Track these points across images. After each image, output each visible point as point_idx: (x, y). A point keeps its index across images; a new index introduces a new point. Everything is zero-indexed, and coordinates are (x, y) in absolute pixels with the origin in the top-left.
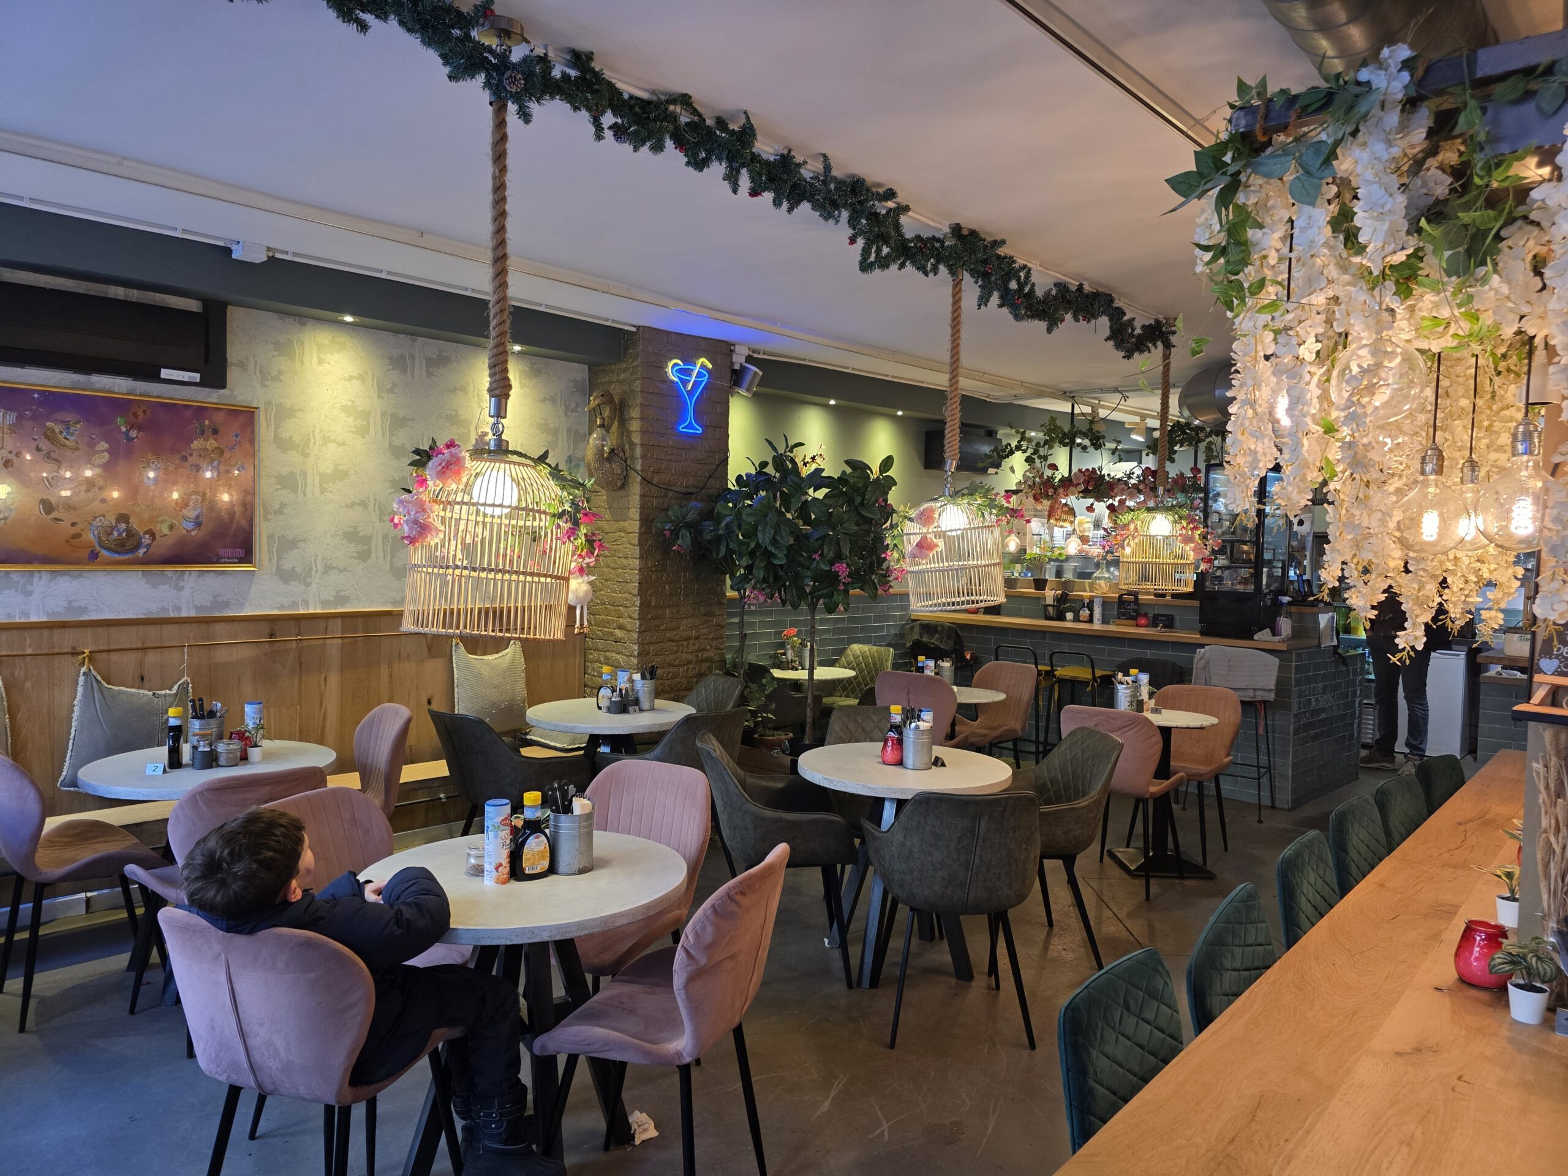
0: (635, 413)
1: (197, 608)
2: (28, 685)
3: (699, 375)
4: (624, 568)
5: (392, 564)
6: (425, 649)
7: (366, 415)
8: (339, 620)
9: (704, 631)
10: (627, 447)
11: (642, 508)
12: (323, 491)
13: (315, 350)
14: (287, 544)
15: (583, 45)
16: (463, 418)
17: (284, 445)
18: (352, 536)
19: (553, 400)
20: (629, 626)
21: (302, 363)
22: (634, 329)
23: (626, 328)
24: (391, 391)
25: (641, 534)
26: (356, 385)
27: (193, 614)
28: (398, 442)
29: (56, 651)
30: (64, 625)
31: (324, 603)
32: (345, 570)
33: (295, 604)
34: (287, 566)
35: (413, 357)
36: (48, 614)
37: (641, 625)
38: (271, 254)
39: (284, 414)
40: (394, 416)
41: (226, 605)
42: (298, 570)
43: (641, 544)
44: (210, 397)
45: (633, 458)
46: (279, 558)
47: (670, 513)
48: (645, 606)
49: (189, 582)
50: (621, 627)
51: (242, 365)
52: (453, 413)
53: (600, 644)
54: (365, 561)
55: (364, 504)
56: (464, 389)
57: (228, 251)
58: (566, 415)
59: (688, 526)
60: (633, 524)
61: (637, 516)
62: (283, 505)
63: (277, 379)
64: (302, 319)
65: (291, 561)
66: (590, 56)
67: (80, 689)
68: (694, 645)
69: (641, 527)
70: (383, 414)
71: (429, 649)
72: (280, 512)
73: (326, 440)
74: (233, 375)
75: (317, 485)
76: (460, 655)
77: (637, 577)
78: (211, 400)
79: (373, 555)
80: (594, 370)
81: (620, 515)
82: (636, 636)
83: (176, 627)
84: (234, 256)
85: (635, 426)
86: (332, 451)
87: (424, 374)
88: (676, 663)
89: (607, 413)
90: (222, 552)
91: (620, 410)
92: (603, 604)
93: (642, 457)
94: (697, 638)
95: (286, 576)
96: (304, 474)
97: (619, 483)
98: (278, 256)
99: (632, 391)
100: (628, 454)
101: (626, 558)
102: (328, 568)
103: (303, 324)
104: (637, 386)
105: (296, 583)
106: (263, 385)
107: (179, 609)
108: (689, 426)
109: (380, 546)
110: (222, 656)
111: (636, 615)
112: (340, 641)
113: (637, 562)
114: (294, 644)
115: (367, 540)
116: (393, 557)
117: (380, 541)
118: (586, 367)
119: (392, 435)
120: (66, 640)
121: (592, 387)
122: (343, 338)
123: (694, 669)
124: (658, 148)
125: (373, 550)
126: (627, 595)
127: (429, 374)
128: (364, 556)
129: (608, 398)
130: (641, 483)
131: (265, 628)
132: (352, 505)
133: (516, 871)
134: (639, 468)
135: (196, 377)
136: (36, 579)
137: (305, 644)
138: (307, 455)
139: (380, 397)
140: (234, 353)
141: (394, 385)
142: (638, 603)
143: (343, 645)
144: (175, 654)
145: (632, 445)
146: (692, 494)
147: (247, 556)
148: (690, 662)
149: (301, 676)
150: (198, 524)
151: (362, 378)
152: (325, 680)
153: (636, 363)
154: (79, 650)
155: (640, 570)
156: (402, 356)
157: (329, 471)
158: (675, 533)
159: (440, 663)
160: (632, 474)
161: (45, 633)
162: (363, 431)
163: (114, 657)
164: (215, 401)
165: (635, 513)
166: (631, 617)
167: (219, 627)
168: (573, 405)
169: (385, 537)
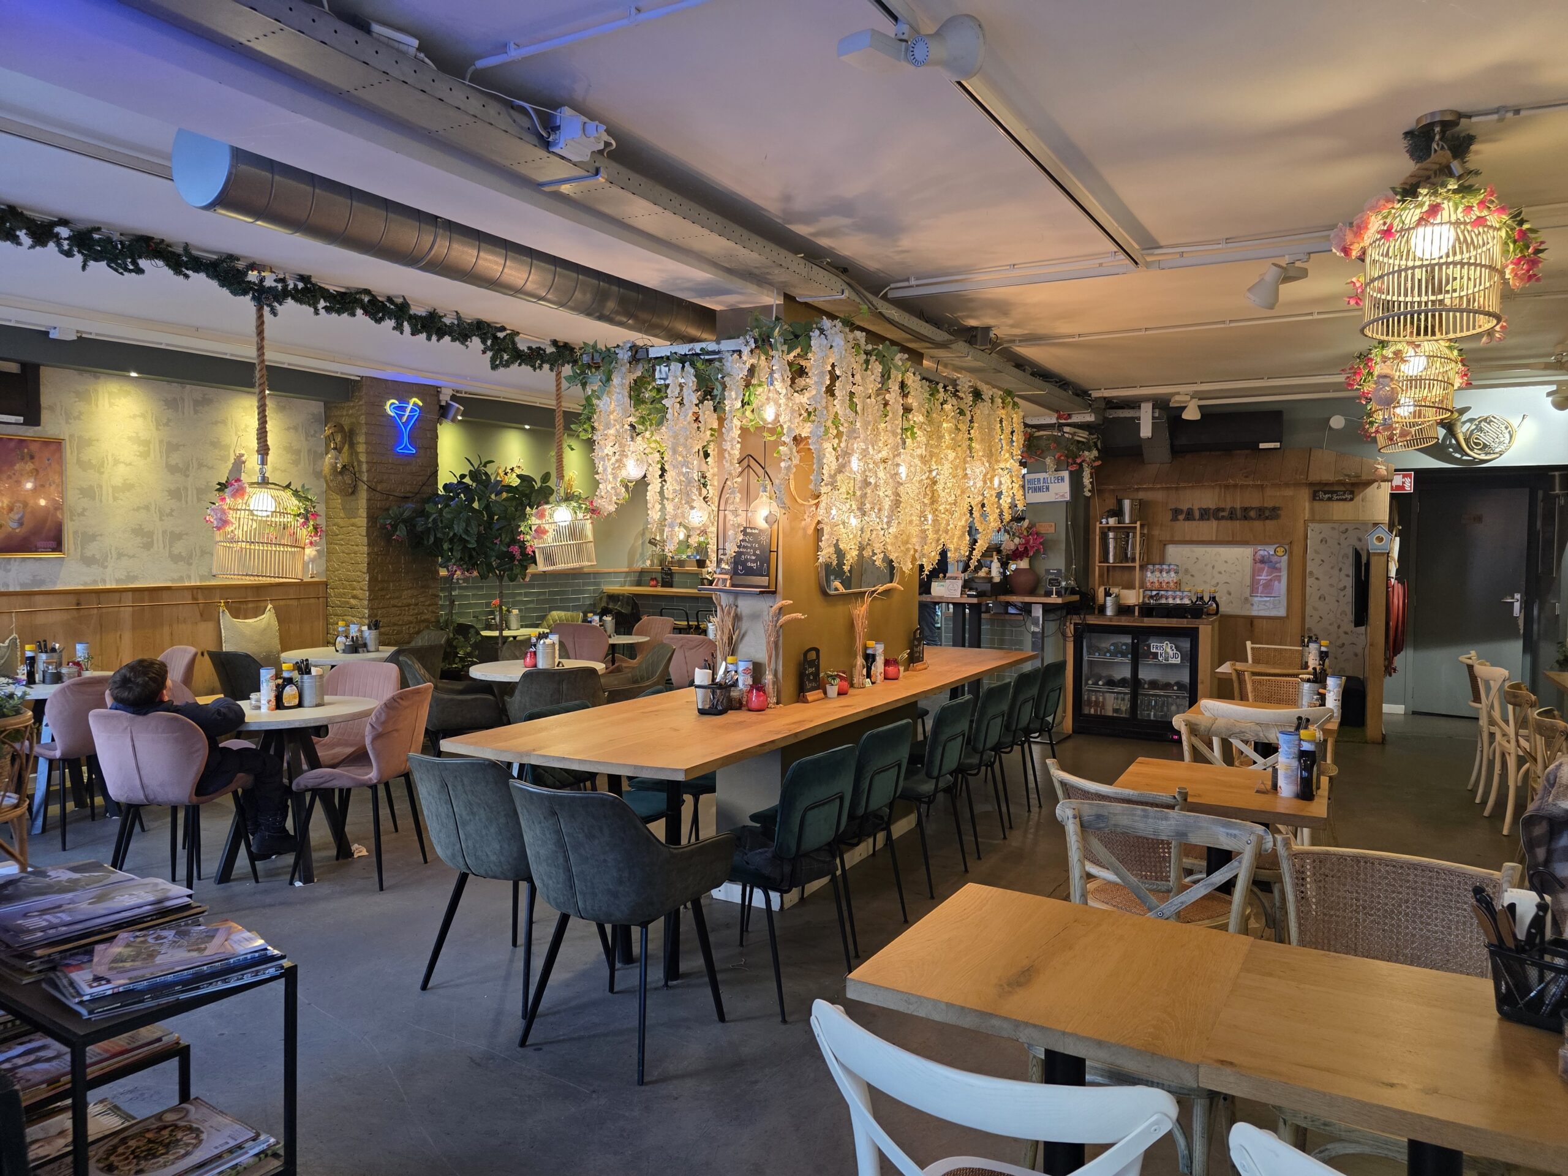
0: (361, 439)
1: (21, 585)
3: (412, 410)
4: (355, 553)
5: (170, 552)
6: (198, 614)
7: (146, 443)
8: (130, 593)
9: (421, 599)
10: (356, 464)
11: (368, 508)
12: (115, 499)
13: (106, 395)
14: (89, 538)
15: (306, 273)
16: (223, 443)
17: (84, 465)
18: (138, 531)
19: (295, 428)
20: (361, 596)
21: (97, 406)
22: (359, 379)
23: (352, 378)
24: (167, 424)
25: (368, 528)
26: (140, 421)
27: (18, 589)
28: (173, 462)
31: (118, 581)
32: (134, 556)
33: (95, 582)
34: (88, 554)
35: (183, 399)
37: (370, 595)
38: (79, 335)
39: (85, 443)
40: (169, 443)
41: (43, 582)
42: (97, 557)
43: (368, 535)
44: (30, 432)
45: (360, 472)
46: (83, 548)
47: (390, 512)
48: (373, 581)
49: (14, 567)
50: (354, 597)
51: (51, 408)
52: (216, 440)
53: (339, 610)
54: (149, 550)
55: (147, 508)
56: (224, 422)
57: (47, 333)
58: (306, 440)
59: (404, 521)
60: (362, 521)
61: (365, 515)
62: (84, 510)
63: (78, 418)
64: (96, 376)
65: (92, 549)
66: (309, 277)
68: (414, 609)
69: (368, 522)
70: (161, 442)
71: (201, 615)
72: (82, 514)
73: (116, 462)
74: (45, 416)
75: (111, 495)
76: (226, 620)
77: (366, 560)
78: (29, 434)
79: (155, 545)
80: (327, 407)
81: (351, 514)
82: (366, 602)
83: (6, 598)
84: (51, 336)
85: (361, 448)
86: (122, 469)
87: (192, 412)
88: (400, 623)
89: (339, 438)
90: (39, 544)
91: (350, 437)
92: (340, 580)
93: (367, 471)
94: (416, 605)
95: (88, 561)
96: (100, 487)
97: (350, 490)
98: (84, 336)
99: (359, 423)
100: (356, 469)
101: (357, 546)
102: (120, 555)
103: (99, 378)
104: (363, 419)
105: (96, 566)
106: (67, 422)
107: (8, 585)
108: (406, 448)
109: (161, 538)
110: (41, 619)
111: (366, 588)
112: (131, 608)
113: (366, 548)
114: (95, 611)
115: (150, 534)
116: (171, 547)
117: (160, 535)
118: (322, 404)
119: (167, 457)
121: (327, 419)
122: (128, 387)
123: (414, 628)
124: (353, 315)
125: (155, 542)
126: (359, 573)
127: (196, 412)
128: (148, 546)
129: (339, 428)
130: (367, 490)
131: (72, 599)
132: (138, 509)
133: (279, 704)
134: (365, 479)
135: (21, 419)
137: (104, 610)
138: (102, 473)
139: (157, 429)
140: (45, 400)
141: (169, 420)
142: (367, 579)
143: (133, 611)
144: (5, 618)
145: (360, 462)
146: (408, 498)
147: (58, 546)
148: (411, 623)
149: (101, 634)
150: (21, 524)
151: (143, 416)
152: (120, 637)
153: (361, 403)
155: (368, 554)
156: (175, 399)
157: (120, 485)
158: (395, 527)
159: (210, 626)
160: (360, 483)
162: (145, 455)
164: (32, 435)
165: (363, 513)
166: (362, 589)
167: (40, 598)
168: (313, 432)
169: (164, 532)
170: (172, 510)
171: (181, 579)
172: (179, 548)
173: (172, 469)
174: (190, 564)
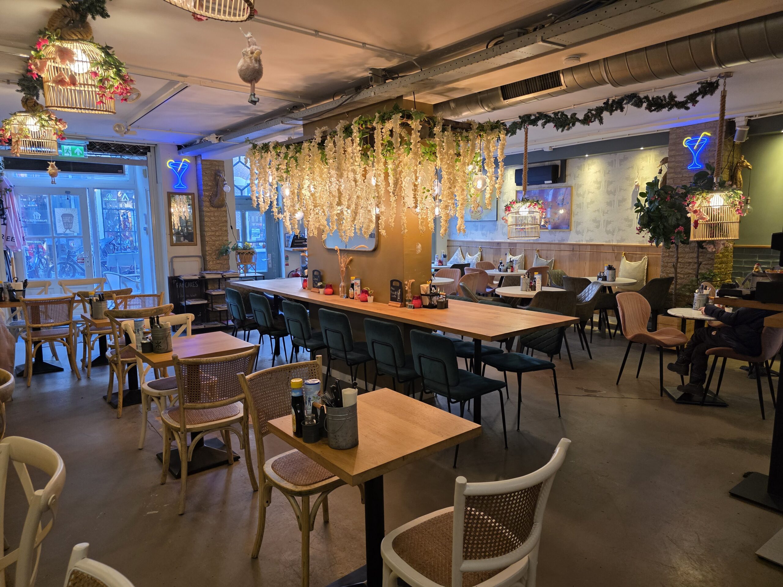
1: (558, 241)
3: (702, 141)
6: (614, 258)
7: (600, 182)
8: (590, 246)
12: (588, 208)
14: (578, 224)
17: (579, 195)
18: (595, 221)
24: (608, 173)
26: (598, 173)
28: (609, 190)
30: (535, 243)
31: (587, 241)
32: (593, 231)
33: (579, 241)
34: (578, 230)
35: (615, 160)
39: (579, 186)
40: (608, 181)
41: (564, 240)
42: (581, 231)
44: (559, 185)
46: (576, 228)
49: (557, 234)
51: (570, 175)
55: (598, 211)
56: (632, 167)
57: (542, 151)
62: (578, 212)
63: (578, 177)
65: (579, 228)
70: (605, 181)
71: (616, 258)
72: (577, 215)
73: (589, 192)
74: (568, 178)
75: (586, 206)
83: (554, 245)
86: (590, 195)
90: (564, 226)
95: (578, 233)
96: (583, 203)
102: (588, 231)
105: (580, 235)
106: (575, 179)
107: (555, 241)
108: (694, 165)
109: (602, 223)
110: (562, 253)
114: (578, 252)
115: (599, 222)
119: (607, 188)
122: (590, 162)
125: (601, 225)
127: (620, 165)
128: (598, 227)
131: (572, 247)
132: (595, 211)
135: (551, 182)
137: (581, 252)
138: (584, 197)
139: (605, 176)
140: (568, 172)
141: (609, 171)
143: (590, 253)
144: (552, 252)
147: (568, 227)
151: (599, 171)
154: (536, 249)
156: (612, 161)
157: (589, 202)
162: (599, 188)
163: (542, 251)
167: (562, 246)
169: (604, 221)
170: (608, 211)
171: (609, 241)
172: (610, 228)
173: (609, 193)
174: (613, 235)
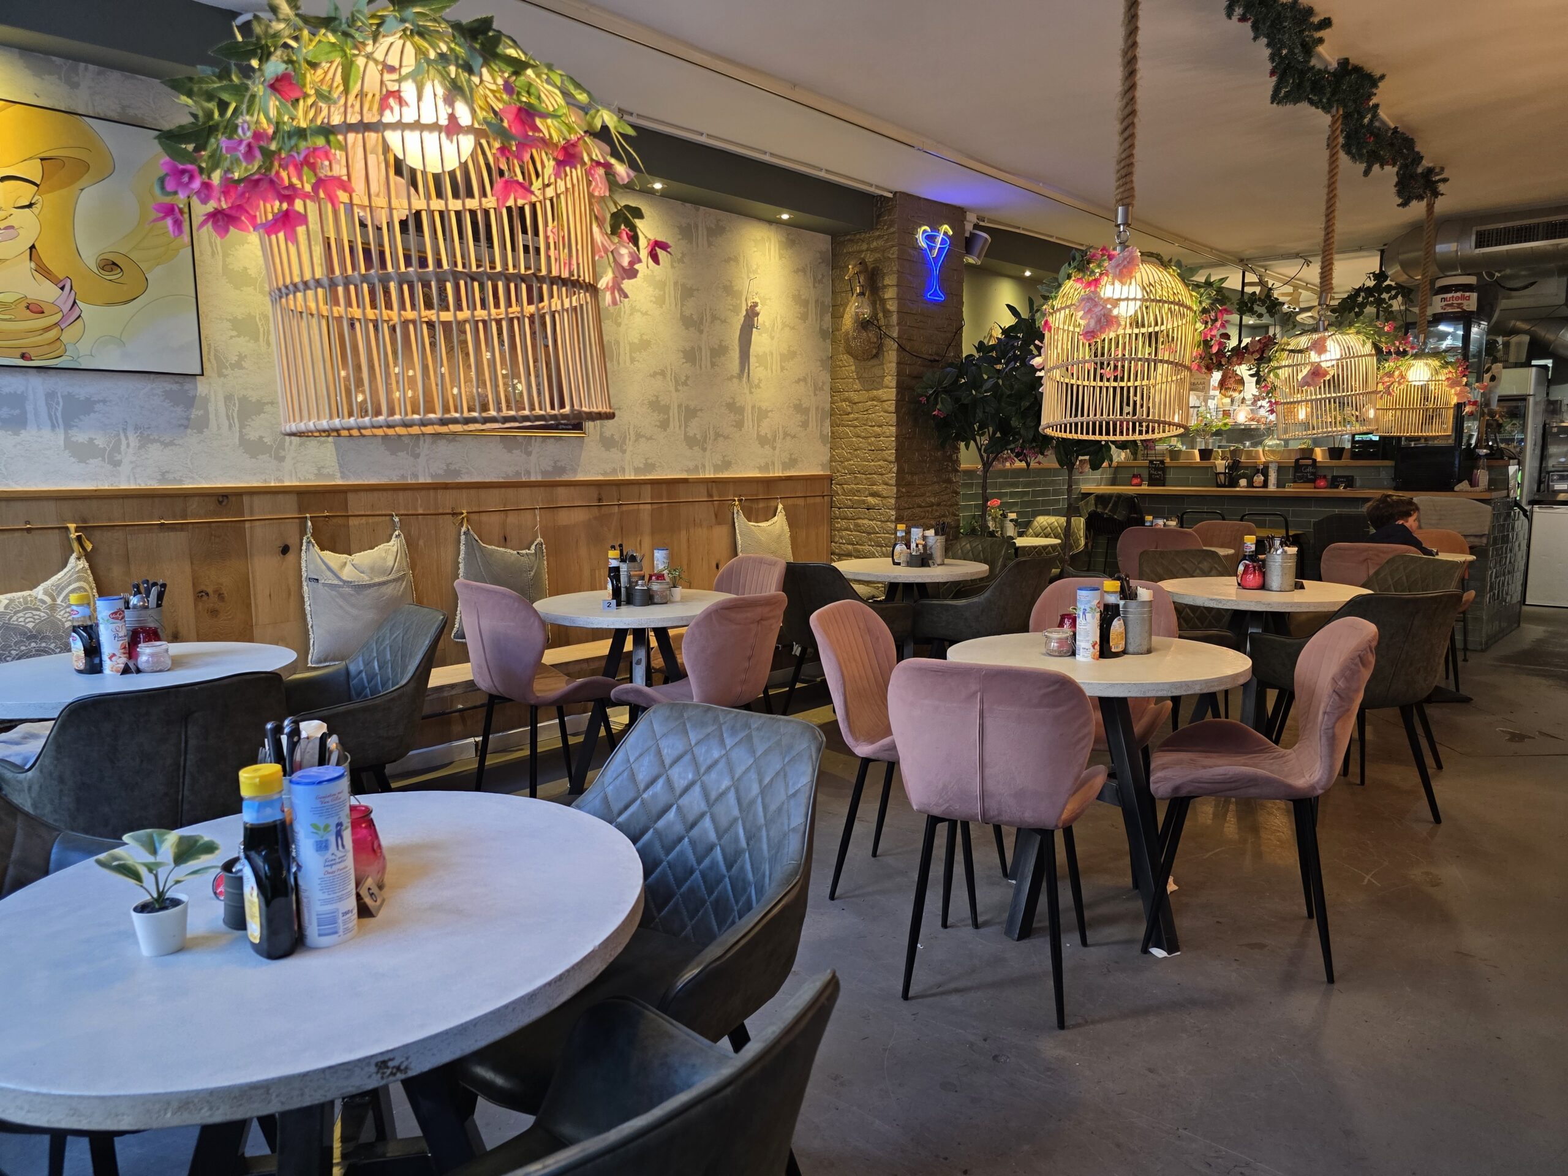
0: (890, 280)
1: (544, 472)
2: (421, 543)
3: (943, 242)
4: (877, 436)
5: (686, 433)
6: (713, 517)
7: (661, 285)
8: (649, 487)
9: (946, 497)
10: (881, 315)
11: (899, 374)
12: (633, 360)
16: (736, 288)
18: (655, 405)
19: (803, 270)
20: (885, 493)
22: (890, 195)
24: (681, 261)
25: (897, 401)
27: (540, 479)
28: (687, 313)
29: (441, 511)
30: (446, 487)
31: (637, 470)
32: (651, 438)
33: (615, 471)
34: (607, 433)
35: (697, 227)
36: (432, 476)
37: (898, 491)
40: (683, 286)
41: (563, 470)
42: (617, 439)
43: (897, 411)
45: (888, 325)
48: (903, 472)
49: (537, 448)
50: (874, 495)
52: (728, 283)
53: (849, 512)
54: (665, 430)
55: (663, 373)
56: (735, 260)
58: (816, 285)
60: (889, 392)
61: (894, 384)
65: (610, 428)
67: (462, 547)
69: (898, 394)
70: (676, 283)
71: (716, 516)
73: (634, 310)
75: (628, 354)
76: (741, 523)
77: (894, 444)
79: (671, 424)
80: (838, 240)
81: (872, 383)
82: (893, 501)
83: (528, 490)
85: (890, 294)
86: (638, 321)
87: (706, 244)
91: (875, 278)
92: (852, 473)
93: (898, 324)
94: (939, 505)
95: (607, 443)
96: (618, 343)
99: (887, 259)
100: (882, 322)
101: (880, 426)
102: (639, 436)
104: (893, 253)
105: (615, 450)
107: (528, 473)
108: (935, 294)
109: (677, 415)
110: (565, 518)
111: (893, 482)
112: (649, 507)
113: (893, 429)
114: (616, 509)
115: (665, 409)
116: (686, 426)
117: (676, 411)
118: (829, 237)
119: (682, 305)
120: (447, 500)
121: (835, 257)
125: (671, 419)
126: (881, 462)
127: (710, 244)
128: (665, 425)
130: (898, 350)
131: (594, 492)
132: (654, 375)
134: (895, 335)
136: (421, 442)
137: (624, 508)
138: (619, 325)
139: (673, 267)
141: (683, 255)
142: (895, 469)
143: (653, 510)
144: (528, 515)
145: (887, 313)
146: (934, 361)
149: (622, 539)
153: (892, 230)
154: (459, 511)
156: (688, 226)
157: (637, 341)
158: (933, 399)
159: (720, 533)
160: (888, 341)
161: (432, 492)
162: (660, 301)
163: (484, 518)
165: (891, 381)
166: (887, 484)
167: (561, 491)
169: (680, 406)
170: (687, 377)
171: (696, 469)
172: (694, 428)
173: (687, 322)
174: (704, 450)
